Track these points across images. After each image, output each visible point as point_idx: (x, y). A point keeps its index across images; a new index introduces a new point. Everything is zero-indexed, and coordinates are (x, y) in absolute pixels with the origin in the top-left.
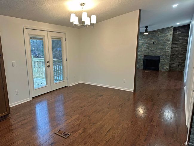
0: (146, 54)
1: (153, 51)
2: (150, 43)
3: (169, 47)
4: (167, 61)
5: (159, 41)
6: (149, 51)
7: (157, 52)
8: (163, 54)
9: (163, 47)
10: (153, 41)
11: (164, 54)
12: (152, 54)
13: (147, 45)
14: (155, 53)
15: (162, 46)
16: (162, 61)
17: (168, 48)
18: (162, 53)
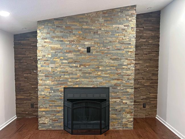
0: (70, 84)
1: (90, 73)
2: (79, 51)
3: (129, 62)
4: (128, 102)
5: (104, 47)
6: (79, 74)
7: (99, 76)
8: (116, 81)
9: (116, 63)
10: (87, 43)
11: (119, 82)
12: (86, 83)
13: (70, 55)
14: (94, 80)
15: (113, 60)
16: (116, 102)
17: (129, 66)
18: (113, 79)
